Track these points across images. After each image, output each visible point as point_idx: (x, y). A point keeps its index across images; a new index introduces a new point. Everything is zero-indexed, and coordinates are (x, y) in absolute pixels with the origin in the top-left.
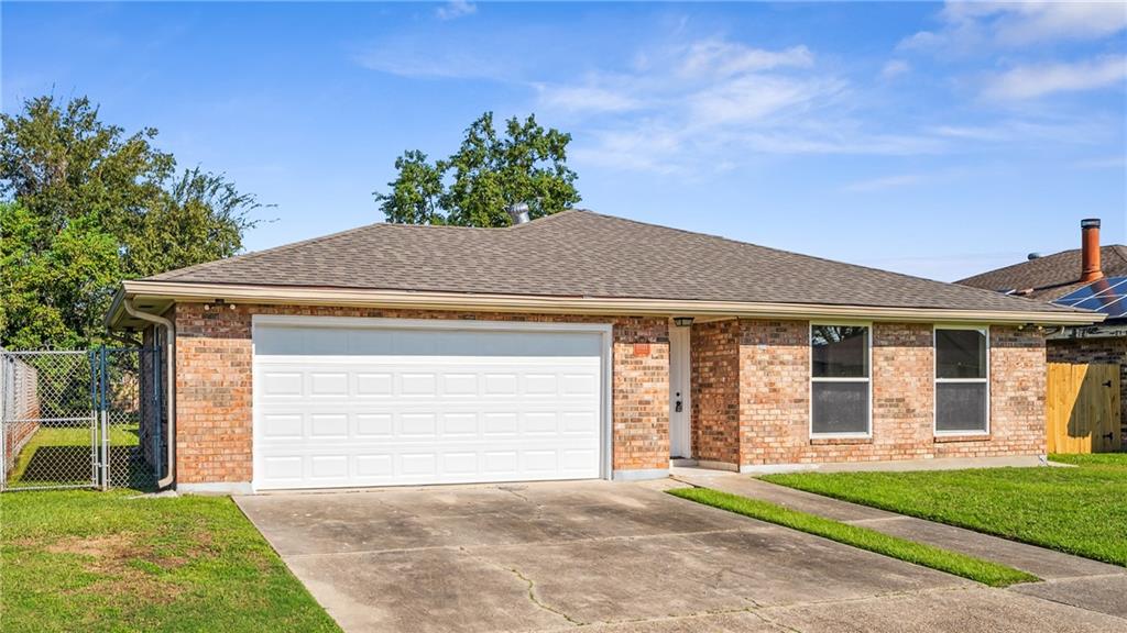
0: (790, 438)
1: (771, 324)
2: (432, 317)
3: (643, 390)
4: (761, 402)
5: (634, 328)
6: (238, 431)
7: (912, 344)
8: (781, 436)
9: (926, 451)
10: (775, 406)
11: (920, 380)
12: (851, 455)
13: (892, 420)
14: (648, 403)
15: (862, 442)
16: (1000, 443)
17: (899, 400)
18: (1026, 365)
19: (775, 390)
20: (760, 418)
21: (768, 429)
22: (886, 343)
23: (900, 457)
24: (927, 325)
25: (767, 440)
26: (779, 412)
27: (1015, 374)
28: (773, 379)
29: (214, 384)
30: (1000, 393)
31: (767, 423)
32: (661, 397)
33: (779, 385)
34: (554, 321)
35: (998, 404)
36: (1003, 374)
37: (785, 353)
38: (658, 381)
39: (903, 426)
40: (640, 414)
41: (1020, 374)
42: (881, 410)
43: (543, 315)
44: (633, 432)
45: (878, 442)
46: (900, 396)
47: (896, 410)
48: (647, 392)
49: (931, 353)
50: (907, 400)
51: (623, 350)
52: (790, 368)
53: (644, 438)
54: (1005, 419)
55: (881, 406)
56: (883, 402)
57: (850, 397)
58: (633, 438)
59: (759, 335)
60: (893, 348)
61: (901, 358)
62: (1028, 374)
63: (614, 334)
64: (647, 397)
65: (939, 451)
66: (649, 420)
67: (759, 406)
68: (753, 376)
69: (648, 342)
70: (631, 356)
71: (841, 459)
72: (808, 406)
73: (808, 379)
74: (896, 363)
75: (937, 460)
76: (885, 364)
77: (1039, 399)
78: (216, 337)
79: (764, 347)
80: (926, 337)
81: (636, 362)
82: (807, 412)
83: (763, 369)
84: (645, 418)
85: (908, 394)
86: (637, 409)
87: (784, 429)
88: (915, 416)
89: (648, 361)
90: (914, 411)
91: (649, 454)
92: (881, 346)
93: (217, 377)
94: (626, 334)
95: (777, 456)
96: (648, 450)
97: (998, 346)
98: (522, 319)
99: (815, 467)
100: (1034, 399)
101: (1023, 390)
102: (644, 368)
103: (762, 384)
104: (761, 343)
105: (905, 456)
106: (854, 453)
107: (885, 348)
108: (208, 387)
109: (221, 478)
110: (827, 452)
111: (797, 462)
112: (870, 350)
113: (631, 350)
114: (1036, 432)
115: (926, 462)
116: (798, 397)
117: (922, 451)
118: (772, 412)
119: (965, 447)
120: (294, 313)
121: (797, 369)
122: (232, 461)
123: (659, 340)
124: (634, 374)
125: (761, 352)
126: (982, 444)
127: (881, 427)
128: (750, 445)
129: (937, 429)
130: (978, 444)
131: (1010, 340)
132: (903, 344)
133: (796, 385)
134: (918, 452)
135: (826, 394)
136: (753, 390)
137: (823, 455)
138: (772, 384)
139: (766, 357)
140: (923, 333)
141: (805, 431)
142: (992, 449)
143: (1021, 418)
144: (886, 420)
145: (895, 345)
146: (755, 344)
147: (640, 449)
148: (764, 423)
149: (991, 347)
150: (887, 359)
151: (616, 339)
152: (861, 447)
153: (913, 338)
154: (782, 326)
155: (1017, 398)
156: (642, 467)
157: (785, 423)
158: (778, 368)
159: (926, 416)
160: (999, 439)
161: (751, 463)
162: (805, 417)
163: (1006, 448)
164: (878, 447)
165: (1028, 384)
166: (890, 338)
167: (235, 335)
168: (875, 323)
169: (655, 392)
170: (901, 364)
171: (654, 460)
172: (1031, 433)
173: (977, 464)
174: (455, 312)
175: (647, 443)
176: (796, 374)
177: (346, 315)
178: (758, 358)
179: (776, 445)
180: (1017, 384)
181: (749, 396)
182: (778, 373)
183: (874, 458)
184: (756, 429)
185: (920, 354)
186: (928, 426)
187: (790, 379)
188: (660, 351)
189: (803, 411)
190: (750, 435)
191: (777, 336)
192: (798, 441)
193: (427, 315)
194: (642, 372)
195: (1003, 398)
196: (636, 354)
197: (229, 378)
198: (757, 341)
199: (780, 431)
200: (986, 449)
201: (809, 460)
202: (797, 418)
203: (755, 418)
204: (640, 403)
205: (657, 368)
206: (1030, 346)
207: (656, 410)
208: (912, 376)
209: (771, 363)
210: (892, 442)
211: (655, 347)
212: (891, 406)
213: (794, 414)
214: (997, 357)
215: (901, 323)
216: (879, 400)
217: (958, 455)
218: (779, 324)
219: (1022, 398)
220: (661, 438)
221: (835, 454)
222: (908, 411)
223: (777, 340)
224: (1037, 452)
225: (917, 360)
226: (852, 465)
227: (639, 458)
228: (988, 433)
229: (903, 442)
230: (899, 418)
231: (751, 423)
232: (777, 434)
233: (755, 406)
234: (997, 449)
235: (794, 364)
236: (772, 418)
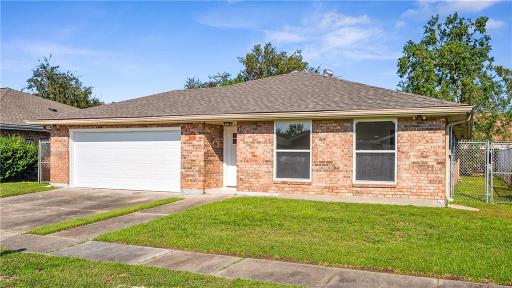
0: (263, 180)
1: (253, 124)
2: (117, 127)
3: (192, 155)
4: (248, 161)
5: (189, 128)
6: (64, 167)
7: (338, 131)
8: (257, 178)
9: (347, 191)
10: (255, 164)
11: (343, 151)
12: (297, 190)
13: (323, 173)
14: (194, 161)
15: (304, 184)
16: (404, 190)
17: (328, 162)
18: (427, 142)
19: (254, 156)
20: (247, 169)
21: (251, 174)
22: (320, 131)
23: (329, 193)
24: (349, 120)
25: (250, 180)
26: (257, 166)
27: (417, 148)
28: (254, 150)
29: (59, 151)
30: (405, 160)
31: (250, 172)
32: (200, 158)
33: (257, 153)
34: (158, 127)
35: (402, 166)
36: (407, 148)
37: (260, 137)
38: (199, 151)
39: (331, 176)
40: (191, 166)
41: (421, 148)
42: (317, 167)
43: (154, 124)
44: (188, 173)
45: (315, 184)
46: (329, 160)
47: (326, 168)
48: (194, 156)
49: (352, 136)
50: (334, 162)
51: (185, 138)
52: (263, 145)
53: (193, 176)
54: (409, 175)
55: (316, 165)
56: (318, 163)
57: (298, 160)
58: (188, 176)
59: (247, 129)
60: (325, 134)
61: (330, 139)
62: (429, 148)
63: (182, 131)
64: (194, 158)
65: (357, 192)
66: (195, 168)
67: (247, 163)
68: (244, 149)
69: (195, 134)
70: (188, 140)
71: (291, 192)
72: (273, 164)
73: (273, 151)
74: (327, 142)
75: (355, 197)
76: (319, 142)
77: (438, 163)
78: (60, 136)
79: (249, 135)
80: (347, 127)
81: (190, 143)
82: (273, 167)
83: (248, 146)
84: (193, 167)
85: (335, 159)
86: (190, 163)
87: (259, 175)
88: (339, 171)
89: (195, 143)
90: (339, 168)
91: (195, 183)
92: (317, 132)
93: (59, 150)
94: (186, 131)
95: (256, 188)
96: (194, 181)
97: (403, 130)
98: (146, 127)
99: (276, 195)
100: (434, 164)
101: (424, 157)
102: (193, 146)
103: (248, 153)
104: (248, 133)
105: (332, 193)
106: (299, 189)
107: (319, 134)
108: (58, 153)
109: (60, 182)
110: (283, 188)
111: (266, 192)
112: (311, 135)
113: (187, 137)
114: (436, 185)
115: (348, 197)
116: (268, 160)
117: (344, 191)
118: (254, 166)
119: (376, 191)
120: (78, 128)
121: (266, 146)
122: (63, 177)
123: (200, 133)
124: (189, 148)
125: (248, 137)
126: (389, 190)
127: (317, 177)
128: (241, 182)
129: (357, 179)
130: (386, 189)
131: (413, 126)
132: (332, 131)
133: (265, 153)
134: (341, 191)
135: (284, 158)
136: (244, 156)
137: (281, 189)
138: (253, 153)
139: (251, 140)
140: (345, 124)
141: (271, 177)
142: (398, 193)
143: (422, 175)
144: (319, 173)
145: (326, 132)
146: (244, 134)
147: (191, 180)
148: (249, 172)
149: (398, 131)
150: (321, 139)
151: (182, 133)
152: (304, 186)
153: (339, 128)
154: (259, 124)
155: (418, 163)
156: (191, 189)
157: (260, 172)
158: (257, 145)
159: (347, 171)
160: (403, 187)
161: (242, 190)
162: (271, 169)
163: (409, 194)
164: (314, 187)
165: (429, 154)
166: (323, 128)
167: (64, 136)
168: (313, 120)
169: (198, 156)
170: (330, 142)
171: (196, 186)
172: (430, 185)
173: (385, 202)
174: (124, 125)
175: (194, 178)
176: (266, 148)
177: (92, 128)
178: (246, 140)
179: (255, 182)
180: (419, 154)
181: (241, 159)
182: (257, 148)
183: (312, 193)
184: (245, 174)
185: (343, 136)
186: (349, 177)
187: (263, 151)
188: (200, 138)
189: (270, 166)
190: (242, 177)
191: (256, 129)
192: (267, 181)
193: (115, 126)
194: (192, 147)
195: (407, 163)
196: (190, 139)
197: (63, 150)
198: (246, 132)
199: (257, 176)
200: (393, 193)
201: (272, 191)
202: (266, 170)
203: (244, 169)
204: (191, 161)
205: (199, 145)
206: (432, 129)
207: (198, 164)
208: (337, 148)
209: (253, 143)
210: (323, 185)
211: (198, 136)
212: (323, 165)
213: (264, 168)
214: (402, 137)
215: (331, 120)
216: (315, 162)
217: (370, 195)
218: (257, 124)
219: (423, 163)
220: (200, 176)
221: (288, 189)
222: (335, 168)
223: (256, 131)
224: (436, 197)
225: (342, 140)
226: (298, 195)
227: (191, 185)
228: (395, 183)
229: (331, 185)
230: (327, 171)
231: (242, 171)
232: (255, 177)
233: (244, 163)
234: (402, 193)
235: (265, 143)
236: (253, 169)
